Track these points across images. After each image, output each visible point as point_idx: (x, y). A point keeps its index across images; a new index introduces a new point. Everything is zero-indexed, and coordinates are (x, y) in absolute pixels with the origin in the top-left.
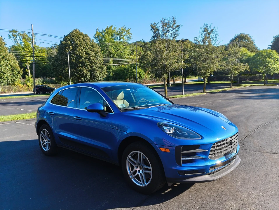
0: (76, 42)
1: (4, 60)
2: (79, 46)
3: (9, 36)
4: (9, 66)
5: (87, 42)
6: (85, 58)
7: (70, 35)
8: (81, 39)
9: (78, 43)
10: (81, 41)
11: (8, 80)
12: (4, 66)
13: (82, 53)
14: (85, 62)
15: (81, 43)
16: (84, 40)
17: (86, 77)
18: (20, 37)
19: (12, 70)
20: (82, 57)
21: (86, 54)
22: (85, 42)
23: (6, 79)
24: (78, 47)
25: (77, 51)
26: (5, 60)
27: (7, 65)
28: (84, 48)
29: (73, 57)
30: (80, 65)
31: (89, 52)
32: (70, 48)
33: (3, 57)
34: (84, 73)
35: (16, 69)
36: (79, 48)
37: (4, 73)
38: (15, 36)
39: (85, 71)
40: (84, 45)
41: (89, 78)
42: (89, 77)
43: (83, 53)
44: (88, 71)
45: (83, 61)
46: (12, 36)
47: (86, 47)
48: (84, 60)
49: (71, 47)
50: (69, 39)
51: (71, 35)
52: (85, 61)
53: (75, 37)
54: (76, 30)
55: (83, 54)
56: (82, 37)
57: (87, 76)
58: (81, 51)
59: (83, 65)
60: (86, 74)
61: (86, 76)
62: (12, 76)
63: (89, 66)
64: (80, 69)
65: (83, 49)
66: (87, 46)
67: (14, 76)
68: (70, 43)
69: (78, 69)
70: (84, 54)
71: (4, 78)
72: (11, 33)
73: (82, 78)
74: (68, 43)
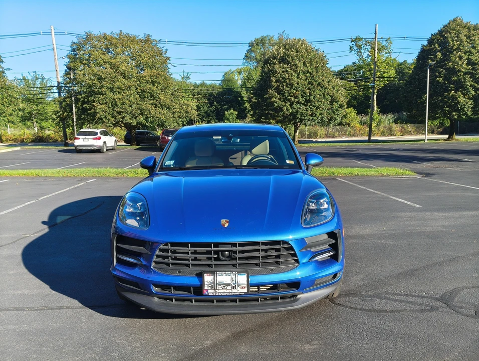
0: (451, 43)
1: (319, 88)
2: (456, 49)
3: (351, 48)
4: (327, 96)
5: (474, 40)
6: (465, 74)
7: (440, 32)
8: (462, 36)
9: (454, 45)
10: (461, 41)
11: (322, 118)
12: (319, 96)
13: (460, 63)
14: (463, 80)
15: (460, 44)
16: (468, 37)
17: (464, 111)
18: (367, 47)
19: (332, 103)
20: (459, 71)
21: (468, 64)
22: (471, 40)
23: (320, 116)
24: (452, 53)
25: (449, 60)
26: (322, 88)
27: (324, 95)
28: (465, 53)
29: (440, 73)
30: (451, 88)
31: (476, 60)
32: (437, 56)
33: (319, 84)
34: (458, 103)
35: (337, 102)
36: (455, 55)
37: (318, 108)
38: (360, 47)
39: (462, 99)
40: (467, 46)
41: (469, 113)
42: (470, 109)
43: (463, 63)
44: (469, 98)
45: (460, 79)
46: (355, 48)
47: (472, 50)
48: (461, 77)
49: (439, 55)
50: (438, 40)
51: (443, 31)
52: (465, 79)
53: (450, 33)
54: (454, 20)
55: (461, 66)
56: (465, 32)
57: (466, 109)
58: (457, 59)
59: (460, 86)
60: (464, 105)
61: (463, 109)
62: (330, 111)
63: (471, 89)
64: (452, 95)
65: (463, 54)
66: (474, 47)
67: (333, 112)
68: (437, 47)
69: (447, 95)
70: (464, 66)
71: (316, 115)
72: (353, 43)
73: (454, 113)
74: (436, 48)
